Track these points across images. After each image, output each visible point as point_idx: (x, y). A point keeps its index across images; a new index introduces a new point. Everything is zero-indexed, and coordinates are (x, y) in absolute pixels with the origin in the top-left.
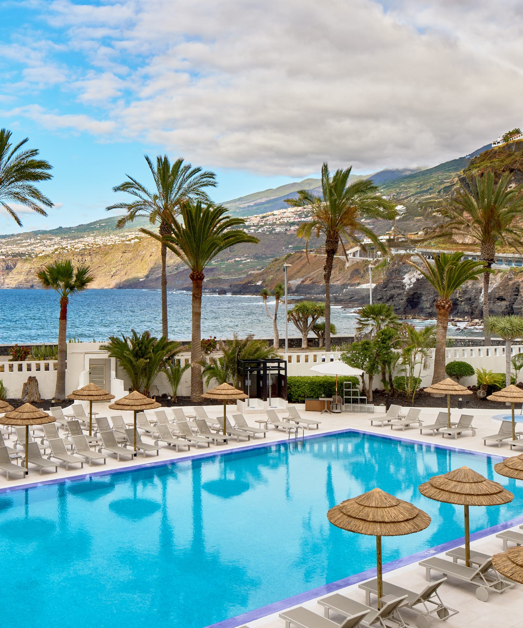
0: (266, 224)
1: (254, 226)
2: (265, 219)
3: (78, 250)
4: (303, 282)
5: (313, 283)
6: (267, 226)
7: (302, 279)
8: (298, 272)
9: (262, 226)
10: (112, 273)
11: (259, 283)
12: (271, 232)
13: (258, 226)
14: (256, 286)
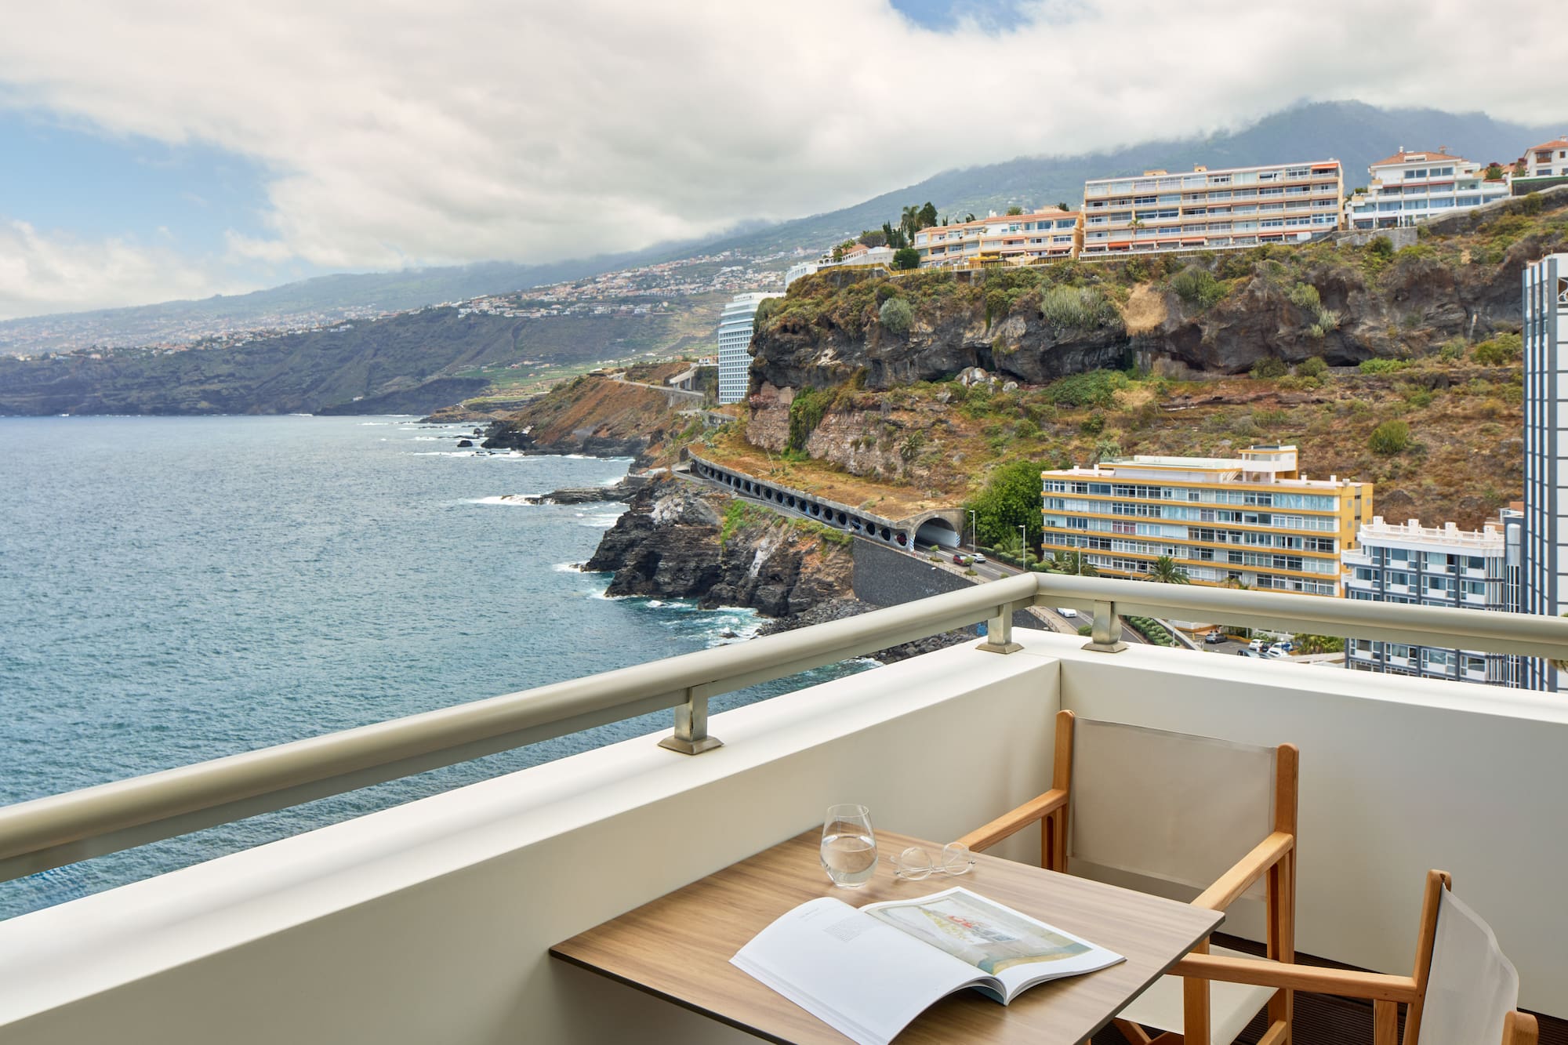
0: (579, 300)
1: (558, 303)
2: (579, 290)
3: (240, 345)
4: (596, 432)
5: (612, 435)
6: (581, 304)
7: (594, 428)
8: (590, 414)
9: (572, 304)
10: (304, 386)
11: (526, 431)
12: (586, 314)
13: (565, 303)
14: (521, 435)
